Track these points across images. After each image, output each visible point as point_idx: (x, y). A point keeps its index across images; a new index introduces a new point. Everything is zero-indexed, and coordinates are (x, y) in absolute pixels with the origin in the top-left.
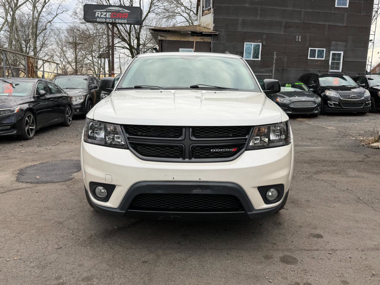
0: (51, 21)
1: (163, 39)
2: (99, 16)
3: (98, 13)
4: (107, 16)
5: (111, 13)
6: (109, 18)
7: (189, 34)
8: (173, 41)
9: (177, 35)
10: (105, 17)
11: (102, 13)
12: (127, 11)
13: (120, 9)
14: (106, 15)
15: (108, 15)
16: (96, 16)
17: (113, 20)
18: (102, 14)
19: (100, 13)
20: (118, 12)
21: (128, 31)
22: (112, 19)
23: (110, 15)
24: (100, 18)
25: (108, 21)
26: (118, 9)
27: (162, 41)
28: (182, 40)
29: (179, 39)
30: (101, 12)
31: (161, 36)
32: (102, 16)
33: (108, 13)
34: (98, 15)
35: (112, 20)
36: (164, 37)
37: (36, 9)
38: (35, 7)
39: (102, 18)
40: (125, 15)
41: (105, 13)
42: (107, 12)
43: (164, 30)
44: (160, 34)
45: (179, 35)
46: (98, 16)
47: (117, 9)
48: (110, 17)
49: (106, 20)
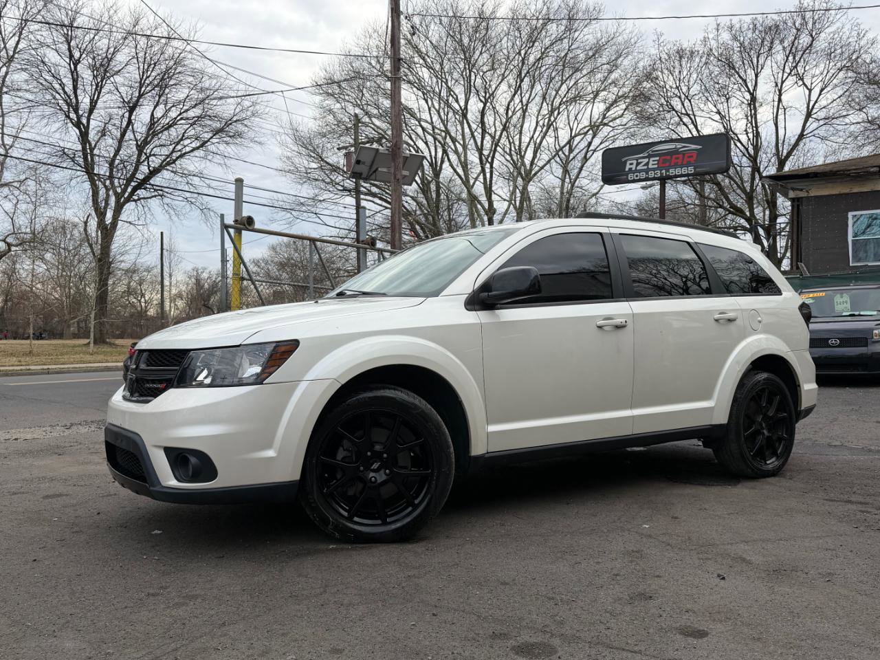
0: (597, 193)
1: (802, 194)
2: (634, 169)
3: (631, 162)
4: (650, 166)
5: (658, 158)
6: (654, 170)
7: (874, 173)
9: (839, 181)
10: (646, 167)
11: (639, 161)
12: (693, 147)
13: (679, 145)
14: (647, 164)
15: (651, 162)
16: (627, 169)
17: (664, 171)
18: (638, 164)
19: (635, 162)
20: (675, 152)
22: (661, 171)
23: (656, 162)
24: (636, 171)
25: (651, 175)
26: (674, 147)
27: (798, 201)
28: (856, 190)
29: (845, 190)
30: (637, 160)
31: (793, 189)
32: (639, 168)
33: (651, 159)
34: (631, 166)
35: (661, 173)
36: (801, 190)
37: (567, 176)
38: (566, 171)
39: (640, 171)
40: (688, 157)
41: (646, 160)
42: (649, 157)
43: (801, 173)
44: (795, 186)
45: (848, 179)
46: (630, 169)
47: (671, 146)
48: (656, 166)
49: (647, 173)
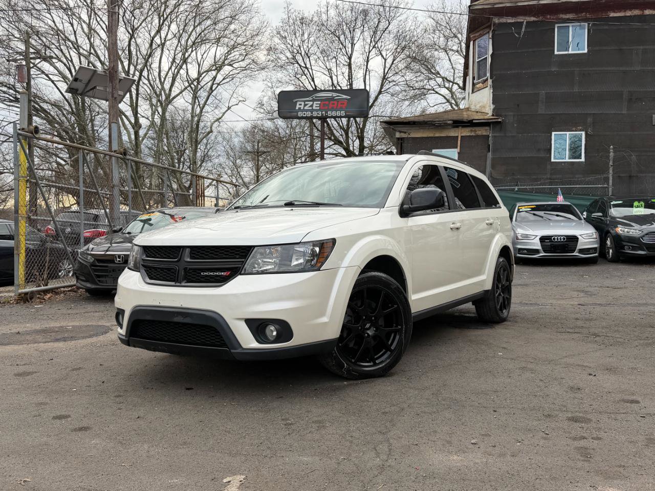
0: (220, 118)
1: (403, 135)
2: (302, 108)
3: (300, 103)
4: (314, 108)
5: (319, 102)
6: (317, 110)
7: (449, 125)
8: (423, 138)
9: (427, 128)
10: (311, 108)
11: (306, 103)
12: (345, 97)
13: (335, 94)
14: (312, 106)
15: (315, 105)
16: (297, 108)
17: (324, 112)
18: (305, 105)
19: (303, 103)
20: (332, 99)
21: (345, 127)
22: (322, 112)
23: (318, 105)
24: (304, 110)
25: (315, 114)
26: (331, 95)
27: (402, 140)
28: (437, 135)
29: (431, 135)
30: (305, 102)
31: (400, 132)
32: (306, 108)
33: (315, 103)
34: (300, 106)
35: (322, 114)
36: (405, 133)
37: (197, 101)
38: (195, 97)
39: (307, 111)
40: (341, 104)
41: (311, 103)
42: (313, 100)
43: (405, 121)
44: (399, 129)
45: (432, 127)
46: (300, 108)
47: (330, 94)
48: (318, 108)
49: (312, 113)
